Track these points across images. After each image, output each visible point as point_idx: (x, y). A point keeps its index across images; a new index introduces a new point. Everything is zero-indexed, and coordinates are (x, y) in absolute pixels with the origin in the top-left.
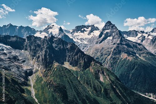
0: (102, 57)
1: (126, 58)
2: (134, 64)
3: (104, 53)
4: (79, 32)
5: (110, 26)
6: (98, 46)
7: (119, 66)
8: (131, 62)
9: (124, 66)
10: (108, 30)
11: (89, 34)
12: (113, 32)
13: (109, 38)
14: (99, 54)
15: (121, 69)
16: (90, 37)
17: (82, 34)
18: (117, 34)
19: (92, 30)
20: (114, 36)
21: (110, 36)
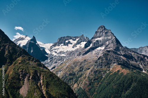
0: (80, 73)
1: (119, 71)
2: (131, 80)
3: (86, 67)
4: (62, 44)
5: (103, 33)
6: (80, 58)
8: (126, 77)
9: (112, 84)
10: (100, 37)
11: (73, 47)
12: (108, 40)
13: (99, 48)
14: (77, 68)
15: (106, 89)
16: (74, 49)
17: (64, 47)
18: (112, 42)
19: (80, 41)
20: (109, 44)
21: (101, 46)
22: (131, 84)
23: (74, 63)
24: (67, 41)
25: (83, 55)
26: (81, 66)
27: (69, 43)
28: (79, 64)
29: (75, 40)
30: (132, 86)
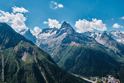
0: (54, 48)
1: (74, 45)
2: (81, 49)
3: (57, 44)
4: (44, 33)
5: (65, 25)
6: (54, 40)
7: (66, 52)
8: (78, 48)
9: (71, 52)
10: (64, 28)
11: (50, 34)
12: (68, 29)
13: (64, 34)
14: (53, 45)
15: (68, 55)
16: (51, 35)
17: (46, 34)
19: (54, 30)
20: (69, 31)
21: (65, 32)
22: (81, 51)
23: (51, 42)
24: (47, 31)
25: (56, 37)
26: (55, 43)
27: (48, 32)
28: (54, 42)
29: (51, 30)
30: (82, 52)
